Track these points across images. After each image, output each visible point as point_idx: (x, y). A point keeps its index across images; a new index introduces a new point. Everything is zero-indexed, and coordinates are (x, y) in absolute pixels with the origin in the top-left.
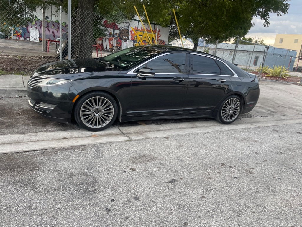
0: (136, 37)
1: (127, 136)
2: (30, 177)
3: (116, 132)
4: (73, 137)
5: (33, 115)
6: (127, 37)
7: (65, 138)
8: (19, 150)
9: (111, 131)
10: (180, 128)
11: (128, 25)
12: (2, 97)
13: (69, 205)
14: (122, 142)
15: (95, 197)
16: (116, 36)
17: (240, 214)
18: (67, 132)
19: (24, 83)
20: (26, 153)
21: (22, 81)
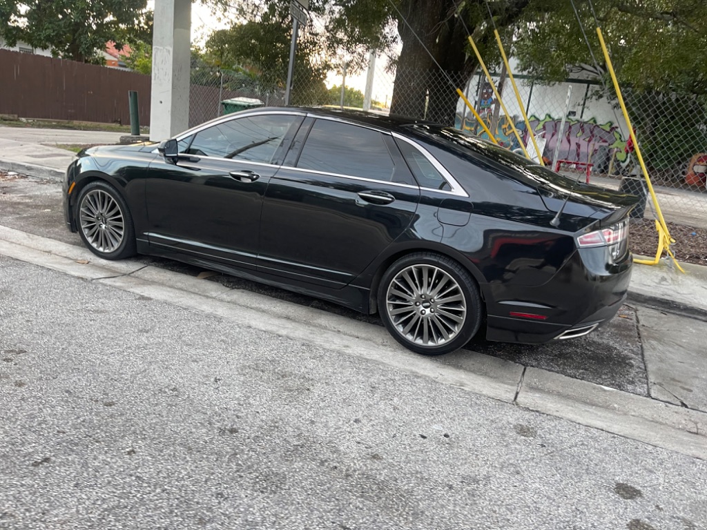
1: (111, 277)
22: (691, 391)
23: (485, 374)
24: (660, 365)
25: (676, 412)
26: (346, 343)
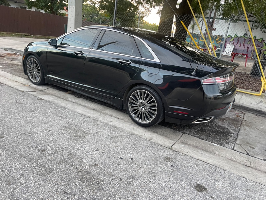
4: (20, 82)
22: (254, 148)
23: (165, 136)
24: (244, 137)
25: (243, 157)
26: (112, 120)
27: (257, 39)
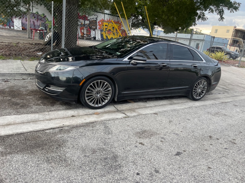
0: (103, 27)
1: (124, 113)
2: (60, 154)
3: (112, 109)
4: (79, 115)
5: (40, 96)
6: (95, 27)
7: (73, 116)
8: (40, 129)
9: (108, 109)
10: (162, 105)
11: (96, 16)
12: (8, 80)
13: (104, 180)
14: (121, 118)
15: (122, 171)
16: (86, 26)
17: (243, 181)
18: (73, 110)
19: (25, 67)
20: (47, 131)
21: (22, 65)
27: (39, 14)
